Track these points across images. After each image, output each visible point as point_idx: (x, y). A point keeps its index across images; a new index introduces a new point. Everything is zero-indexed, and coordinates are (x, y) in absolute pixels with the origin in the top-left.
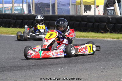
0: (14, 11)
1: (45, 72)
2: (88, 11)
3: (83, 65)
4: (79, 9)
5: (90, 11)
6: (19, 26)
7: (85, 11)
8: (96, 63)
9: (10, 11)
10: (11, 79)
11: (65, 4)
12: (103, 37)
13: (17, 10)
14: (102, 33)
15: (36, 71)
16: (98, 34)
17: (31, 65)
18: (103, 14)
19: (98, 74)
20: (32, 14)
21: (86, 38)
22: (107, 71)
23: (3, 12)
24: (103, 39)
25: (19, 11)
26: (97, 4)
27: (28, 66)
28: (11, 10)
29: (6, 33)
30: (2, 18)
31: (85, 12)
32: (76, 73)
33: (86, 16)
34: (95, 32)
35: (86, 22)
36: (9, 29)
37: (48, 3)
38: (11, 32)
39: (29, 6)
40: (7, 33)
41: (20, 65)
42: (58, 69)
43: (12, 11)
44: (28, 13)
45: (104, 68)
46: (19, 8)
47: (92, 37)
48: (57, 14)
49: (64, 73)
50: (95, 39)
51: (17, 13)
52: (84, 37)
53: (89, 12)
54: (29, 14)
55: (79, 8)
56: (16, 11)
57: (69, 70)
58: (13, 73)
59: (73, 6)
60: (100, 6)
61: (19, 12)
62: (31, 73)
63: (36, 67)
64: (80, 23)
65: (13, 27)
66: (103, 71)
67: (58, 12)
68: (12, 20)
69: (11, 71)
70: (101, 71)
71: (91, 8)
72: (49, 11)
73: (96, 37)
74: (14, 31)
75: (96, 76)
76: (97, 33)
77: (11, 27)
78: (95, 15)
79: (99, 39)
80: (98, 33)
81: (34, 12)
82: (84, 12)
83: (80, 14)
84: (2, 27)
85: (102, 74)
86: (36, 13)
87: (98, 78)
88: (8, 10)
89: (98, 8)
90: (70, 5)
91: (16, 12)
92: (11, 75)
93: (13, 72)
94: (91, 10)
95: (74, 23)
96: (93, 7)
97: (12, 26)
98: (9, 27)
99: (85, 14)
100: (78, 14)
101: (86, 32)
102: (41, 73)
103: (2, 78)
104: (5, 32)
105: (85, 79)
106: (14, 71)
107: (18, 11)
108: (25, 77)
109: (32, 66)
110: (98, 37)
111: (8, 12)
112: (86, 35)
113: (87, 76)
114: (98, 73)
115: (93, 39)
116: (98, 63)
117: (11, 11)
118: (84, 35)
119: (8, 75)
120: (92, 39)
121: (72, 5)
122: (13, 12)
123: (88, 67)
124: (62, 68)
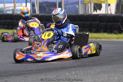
2: (98, 11)
3: (99, 67)
5: (100, 10)
12: (118, 38)
14: (116, 33)
15: (47, 75)
16: (112, 35)
18: (116, 13)
19: (118, 77)
20: (37, 13)
23: (5, 13)
24: (117, 40)
28: (13, 10)
30: (3, 19)
31: (95, 11)
32: (93, 76)
33: (97, 16)
35: (98, 22)
36: (12, 31)
39: (33, 5)
41: (28, 69)
42: (72, 73)
47: (105, 38)
50: (108, 40)
52: (96, 38)
54: (33, 14)
55: (89, 8)
57: (85, 74)
58: (22, 77)
59: (82, 4)
60: (111, 5)
71: (102, 7)
73: (109, 38)
76: (110, 34)
79: (113, 40)
81: (39, 12)
84: (4, 29)
85: (122, 76)
88: (9, 10)
89: (109, 7)
90: (78, 3)
94: (102, 9)
99: (95, 13)
101: (98, 33)
110: (112, 38)
111: (10, 12)
112: (98, 36)
113: (106, 78)
115: (107, 40)
116: (115, 65)
118: (96, 36)
119: (17, 79)
120: (105, 40)
122: (15, 13)
123: (105, 70)
124: (76, 71)
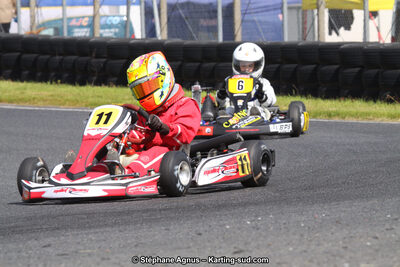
0: (102, 31)
1: (201, 230)
2: (342, 30)
3: (326, 207)
4: (313, 24)
5: (348, 28)
6: (115, 79)
7: (333, 28)
8: (371, 202)
9: (86, 30)
10: (89, 255)
11: (265, 7)
12: (393, 117)
13: (110, 26)
14: (390, 101)
15: (172, 227)
16: (376, 105)
17: (156, 207)
18: (393, 39)
19: (377, 238)
20: (160, 38)
21: (337, 119)
23: (66, 35)
24: (391, 122)
25: (117, 30)
26: (371, 7)
27: (148, 210)
28: (91, 26)
29: (75, 102)
30: (60, 55)
31: (334, 33)
32: (302, 235)
33: (335, 47)
34: (367, 100)
35: (336, 67)
36: (83, 88)
37: (211, 4)
38: (91, 100)
39: (148, 14)
40: (78, 101)
42: (245, 223)
43: (93, 31)
44: (144, 36)
45: (396, 219)
46: (116, 20)
47: (356, 115)
48: (238, 38)
49: (264, 234)
50: (365, 122)
51: (109, 38)
52: (330, 115)
53: (347, 32)
54: (147, 41)
55: (313, 20)
56: (107, 30)
57: (282, 226)
58: (96, 233)
59: (294, 12)
60: (380, 13)
61: (115, 34)
62: (154, 235)
63: (173, 215)
64: (315, 69)
65: (98, 83)
66: (394, 227)
67: (243, 34)
68: (94, 60)
69: (90, 228)
70: (388, 226)
71: (352, 18)
72: (214, 29)
73: (368, 114)
74: (101, 97)
75: (369, 244)
76: (371, 103)
77: (90, 83)
78: (365, 42)
79: (378, 121)
80: (375, 101)
81: (165, 32)
82: (330, 34)
83: (316, 39)
84: (61, 83)
85: (388, 236)
86: (173, 37)
87: (377, 251)
88: (81, 27)
89: (376, 20)
90: (282, 8)
91: (108, 34)
92: (91, 240)
93: (97, 230)
94: (353, 26)
95: (296, 69)
96: (358, 15)
97: (95, 78)
98: (82, 83)
99: (331, 39)
100: (309, 40)
101: (335, 98)
102: (188, 234)
103: (60, 252)
104: (69, 97)
105: (333, 256)
106: (101, 226)
107: (113, 30)
108: (136, 246)
109: (160, 210)
110: (376, 115)
111: (80, 33)
112: (334, 109)
113: (341, 242)
114: (377, 235)
115: (360, 121)
116: (376, 201)
117: (89, 30)
118: (331, 109)
119: (79, 240)
120: (355, 120)
121: (289, 8)
122: (97, 35)
123: (343, 214)
124: (257, 216)
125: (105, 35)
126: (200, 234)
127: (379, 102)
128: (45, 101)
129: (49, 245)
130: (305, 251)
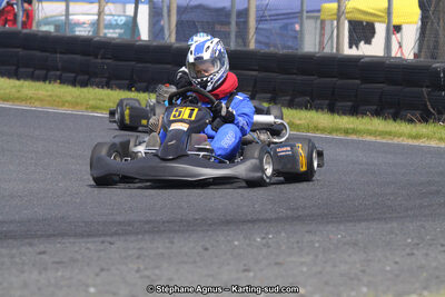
0: (106, 31)
1: (208, 246)
2: (362, 44)
3: (342, 227)
4: (331, 37)
5: (368, 42)
6: (118, 82)
7: (353, 42)
8: (389, 226)
9: (89, 29)
12: (417, 137)
13: (115, 26)
14: (411, 121)
15: (176, 240)
16: (396, 124)
18: (416, 56)
19: (396, 263)
20: (168, 41)
21: (354, 137)
22: (427, 255)
24: (411, 143)
25: (122, 31)
26: (395, 21)
29: (75, 104)
30: (61, 53)
31: (354, 47)
32: (316, 256)
33: (355, 60)
34: (386, 119)
36: (85, 90)
38: (91, 102)
39: (155, 14)
40: (77, 103)
41: (119, 219)
42: (255, 240)
45: (418, 244)
46: (122, 20)
47: (375, 133)
48: (252, 46)
49: (276, 252)
50: (384, 141)
51: (114, 39)
52: (346, 132)
53: (367, 46)
54: (155, 44)
55: (332, 32)
56: (111, 31)
57: (295, 245)
58: (94, 242)
60: (404, 27)
61: (120, 35)
62: (158, 248)
65: (100, 85)
66: (415, 252)
67: (257, 42)
70: (408, 250)
71: (374, 32)
74: (103, 100)
75: (388, 268)
76: (391, 121)
77: (92, 85)
79: (398, 141)
80: (395, 120)
81: (174, 36)
82: (351, 47)
83: (335, 51)
84: (60, 83)
86: (182, 41)
87: (397, 276)
89: (398, 35)
90: (301, 17)
91: (112, 34)
94: (373, 41)
97: (97, 80)
98: (84, 84)
99: (348, 51)
100: (327, 51)
101: (353, 115)
102: (194, 249)
104: (69, 98)
107: (118, 31)
108: (138, 258)
109: (164, 222)
111: (83, 32)
112: (351, 126)
113: (358, 266)
114: (398, 260)
115: (379, 139)
116: (395, 225)
117: (92, 29)
118: (348, 126)
119: (77, 249)
120: (373, 139)
122: (101, 34)
123: (360, 236)
124: (267, 233)
125: (109, 35)
126: (206, 249)
127: (399, 121)
128: (41, 100)
129: (44, 253)
130: (320, 273)
